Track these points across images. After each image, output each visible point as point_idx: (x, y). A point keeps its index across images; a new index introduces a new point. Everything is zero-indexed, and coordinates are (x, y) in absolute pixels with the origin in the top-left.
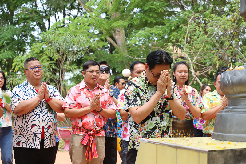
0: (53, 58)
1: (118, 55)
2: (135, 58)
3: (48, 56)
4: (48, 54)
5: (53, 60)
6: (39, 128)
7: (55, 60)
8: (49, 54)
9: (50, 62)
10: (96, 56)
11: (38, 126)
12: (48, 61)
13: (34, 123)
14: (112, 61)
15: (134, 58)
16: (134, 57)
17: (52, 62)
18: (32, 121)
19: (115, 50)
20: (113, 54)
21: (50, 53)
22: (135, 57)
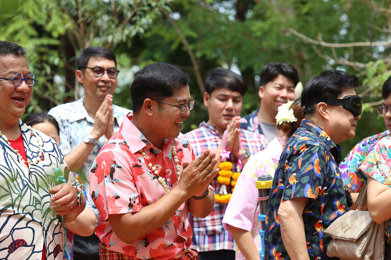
0: (48, 27)
1: (265, 25)
2: (318, 40)
3: (31, 21)
4: (31, 14)
5: (49, 35)
6: (33, 252)
7: (55, 34)
8: (35, 13)
9: (38, 42)
10: (192, 27)
11: (31, 246)
12: (32, 37)
13: (17, 235)
14: (245, 48)
15: (316, 42)
16: (314, 37)
17: (45, 41)
18: (13, 230)
19: (256, 8)
20: (247, 23)
21: (37, 11)
22: (320, 37)
